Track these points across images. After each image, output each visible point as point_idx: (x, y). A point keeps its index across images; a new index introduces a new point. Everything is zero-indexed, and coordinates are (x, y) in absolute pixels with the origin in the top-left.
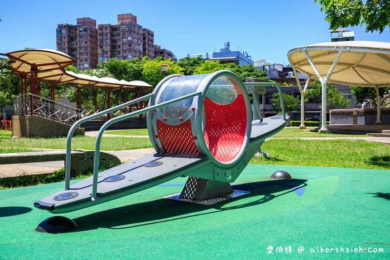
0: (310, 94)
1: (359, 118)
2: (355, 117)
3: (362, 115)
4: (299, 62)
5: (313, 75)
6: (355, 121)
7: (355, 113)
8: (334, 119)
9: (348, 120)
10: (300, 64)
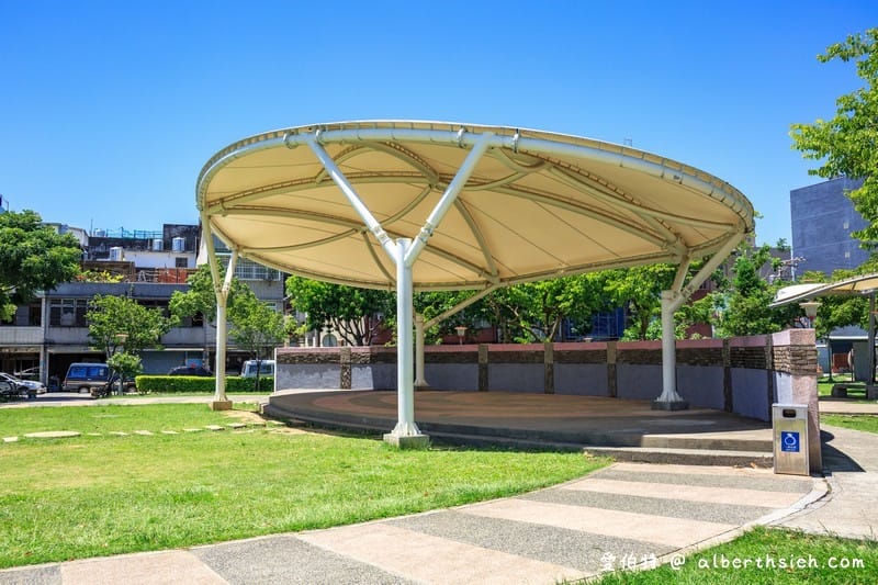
0: (190, 307)
1: (355, 371)
2: (345, 368)
3: (364, 364)
4: (222, 200)
5: (246, 247)
6: (347, 380)
7: (345, 359)
8: (288, 373)
9: (326, 376)
10: (227, 205)
